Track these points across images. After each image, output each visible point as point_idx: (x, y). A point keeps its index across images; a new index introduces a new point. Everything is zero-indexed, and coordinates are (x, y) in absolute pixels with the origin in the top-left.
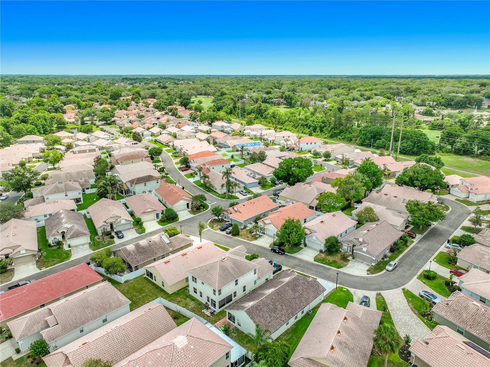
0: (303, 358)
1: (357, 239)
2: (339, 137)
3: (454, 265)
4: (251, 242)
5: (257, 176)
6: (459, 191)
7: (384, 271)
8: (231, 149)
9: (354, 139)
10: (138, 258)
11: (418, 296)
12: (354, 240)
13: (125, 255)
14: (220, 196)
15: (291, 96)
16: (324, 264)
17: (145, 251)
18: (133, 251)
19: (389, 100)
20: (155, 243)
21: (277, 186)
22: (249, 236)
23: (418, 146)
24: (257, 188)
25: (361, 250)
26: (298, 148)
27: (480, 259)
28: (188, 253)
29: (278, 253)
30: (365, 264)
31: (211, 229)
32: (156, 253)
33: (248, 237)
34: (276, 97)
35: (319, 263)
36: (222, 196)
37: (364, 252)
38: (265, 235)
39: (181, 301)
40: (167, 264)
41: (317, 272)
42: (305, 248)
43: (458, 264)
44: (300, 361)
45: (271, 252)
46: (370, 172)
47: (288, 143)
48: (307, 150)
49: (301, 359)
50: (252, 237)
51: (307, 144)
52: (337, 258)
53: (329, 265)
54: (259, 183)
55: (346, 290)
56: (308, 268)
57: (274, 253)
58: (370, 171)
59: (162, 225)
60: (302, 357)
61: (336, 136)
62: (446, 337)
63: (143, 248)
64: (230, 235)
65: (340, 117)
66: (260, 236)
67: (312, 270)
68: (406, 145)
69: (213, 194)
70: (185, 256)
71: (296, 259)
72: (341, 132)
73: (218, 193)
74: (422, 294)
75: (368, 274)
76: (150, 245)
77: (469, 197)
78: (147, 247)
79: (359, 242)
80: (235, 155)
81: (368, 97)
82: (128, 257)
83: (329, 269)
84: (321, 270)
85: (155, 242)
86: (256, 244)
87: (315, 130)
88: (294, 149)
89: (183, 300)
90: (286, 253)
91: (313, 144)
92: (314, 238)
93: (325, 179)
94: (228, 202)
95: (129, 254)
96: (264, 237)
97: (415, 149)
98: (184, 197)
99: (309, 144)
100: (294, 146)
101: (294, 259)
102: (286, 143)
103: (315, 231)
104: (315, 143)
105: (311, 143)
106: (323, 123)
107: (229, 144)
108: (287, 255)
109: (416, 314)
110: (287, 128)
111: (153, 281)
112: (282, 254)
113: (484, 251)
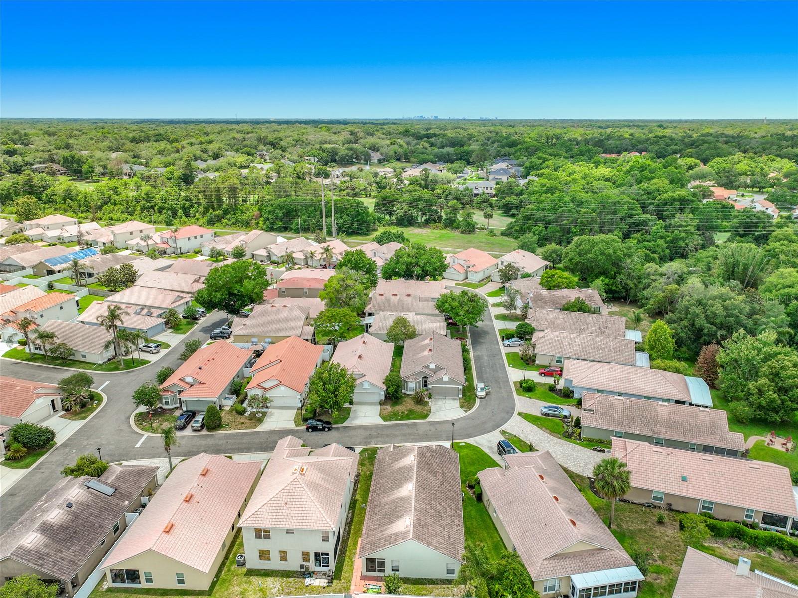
0: (546, 559)
1: (428, 367)
2: (225, 221)
3: (533, 365)
4: (256, 430)
5: (156, 312)
6: (456, 272)
7: (478, 400)
8: (30, 271)
9: (254, 222)
10: (68, 554)
11: (540, 415)
12: (424, 369)
13: (31, 564)
14: (104, 367)
15: (76, 157)
16: (400, 420)
17: (75, 533)
18: (46, 546)
19: (251, 157)
20: (85, 506)
21: (200, 322)
22: (242, 421)
23: (358, 221)
24: (165, 333)
25: (440, 381)
26: (173, 250)
27: (560, 347)
28: (192, 492)
29: (323, 430)
30: (449, 399)
31: (154, 435)
32: (100, 526)
33: (243, 423)
34: (38, 159)
35: (393, 421)
36: (108, 367)
37: (446, 382)
38: (270, 410)
39: (245, 590)
40: (171, 531)
41: (405, 435)
42: (354, 408)
43: (537, 362)
44: (545, 566)
45: (308, 434)
46: (364, 266)
47: (150, 242)
48: (191, 251)
49: (545, 562)
50: (250, 420)
51: (189, 239)
52: (408, 405)
53: (409, 419)
54: (166, 323)
55: (464, 444)
56: (387, 436)
57: (314, 433)
58: (361, 265)
59: (22, 468)
60: (544, 558)
61: (219, 221)
62: (638, 447)
63: (63, 528)
64: (205, 432)
65: (219, 188)
66: (264, 414)
67: (396, 436)
68: (342, 221)
69: (84, 368)
70: (193, 501)
71: (355, 429)
72: (226, 213)
73: (95, 364)
74: (546, 411)
75: (466, 412)
76: (76, 516)
77: (467, 278)
78: (73, 522)
79: (431, 370)
80: (55, 281)
81: (214, 153)
82: (42, 565)
83: (415, 424)
84: (407, 431)
85: (82, 504)
86: (268, 430)
87: (174, 214)
88: (165, 253)
89: (246, 586)
90: (333, 426)
91: (199, 237)
92: (366, 385)
93: (284, 292)
94: (132, 374)
95: (39, 556)
96: (272, 414)
97: (355, 226)
98: (40, 391)
99: (192, 239)
100: (164, 246)
101: (353, 429)
102: (145, 244)
103: (362, 374)
104: (202, 236)
105: (195, 238)
106: (186, 200)
107: (19, 261)
108: (338, 428)
109: (559, 438)
110: (115, 217)
111: (144, 584)
112: (329, 429)
113: (558, 337)
